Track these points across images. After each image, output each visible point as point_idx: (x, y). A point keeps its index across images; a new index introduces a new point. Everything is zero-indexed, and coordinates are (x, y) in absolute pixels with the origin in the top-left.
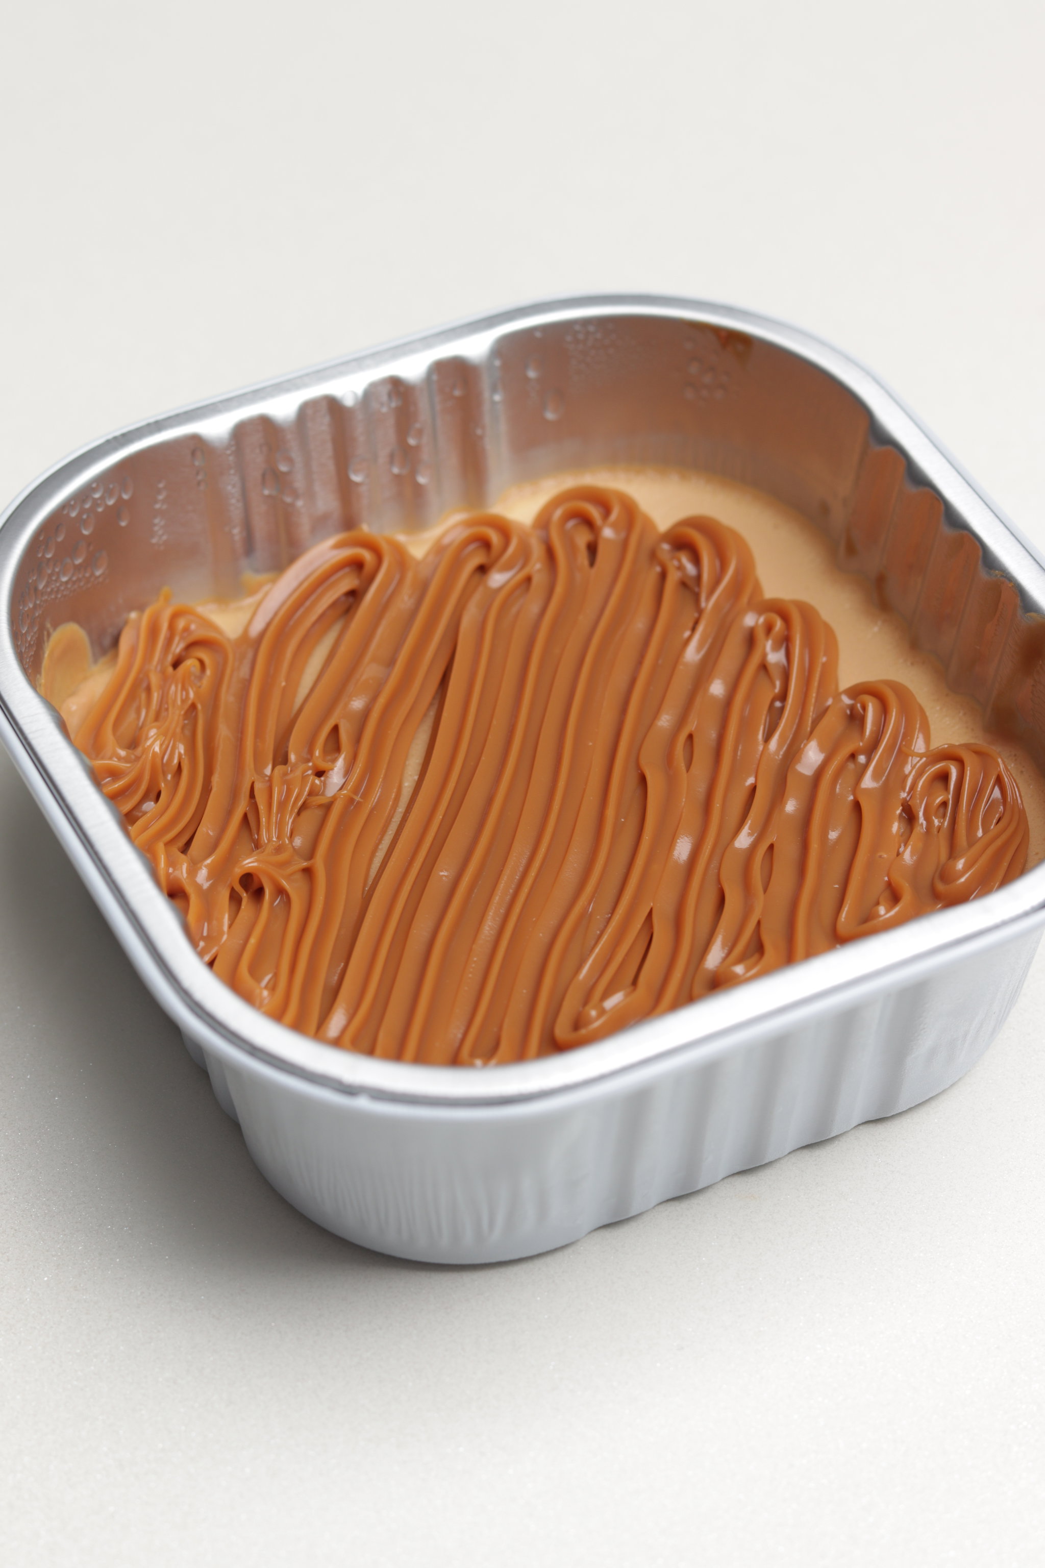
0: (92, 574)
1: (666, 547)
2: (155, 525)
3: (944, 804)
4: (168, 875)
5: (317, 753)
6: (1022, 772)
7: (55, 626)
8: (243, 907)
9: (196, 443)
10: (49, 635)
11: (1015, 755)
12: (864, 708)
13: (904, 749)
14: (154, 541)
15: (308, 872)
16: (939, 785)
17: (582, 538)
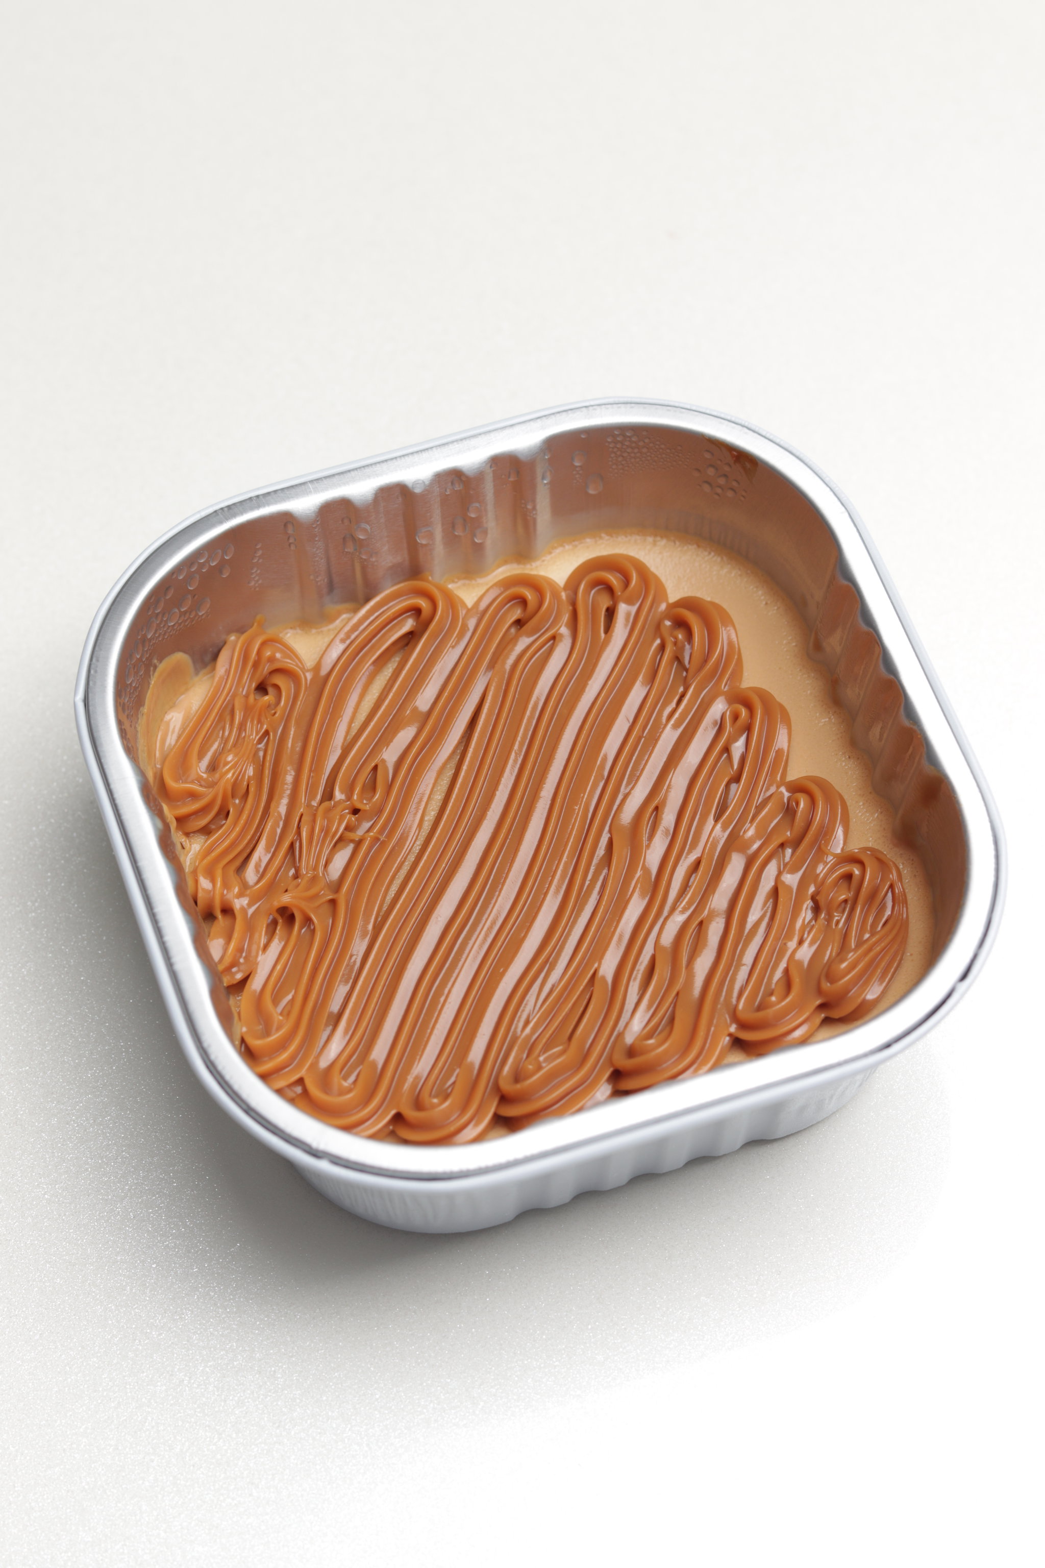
0: (197, 614)
1: (668, 623)
2: (252, 574)
3: (846, 901)
4: (222, 895)
5: (355, 797)
6: (915, 876)
7: (161, 660)
8: (277, 931)
9: (286, 518)
10: (155, 667)
11: (913, 860)
12: (797, 804)
13: (823, 847)
14: (252, 583)
15: (333, 902)
16: (843, 885)
17: (605, 602)
